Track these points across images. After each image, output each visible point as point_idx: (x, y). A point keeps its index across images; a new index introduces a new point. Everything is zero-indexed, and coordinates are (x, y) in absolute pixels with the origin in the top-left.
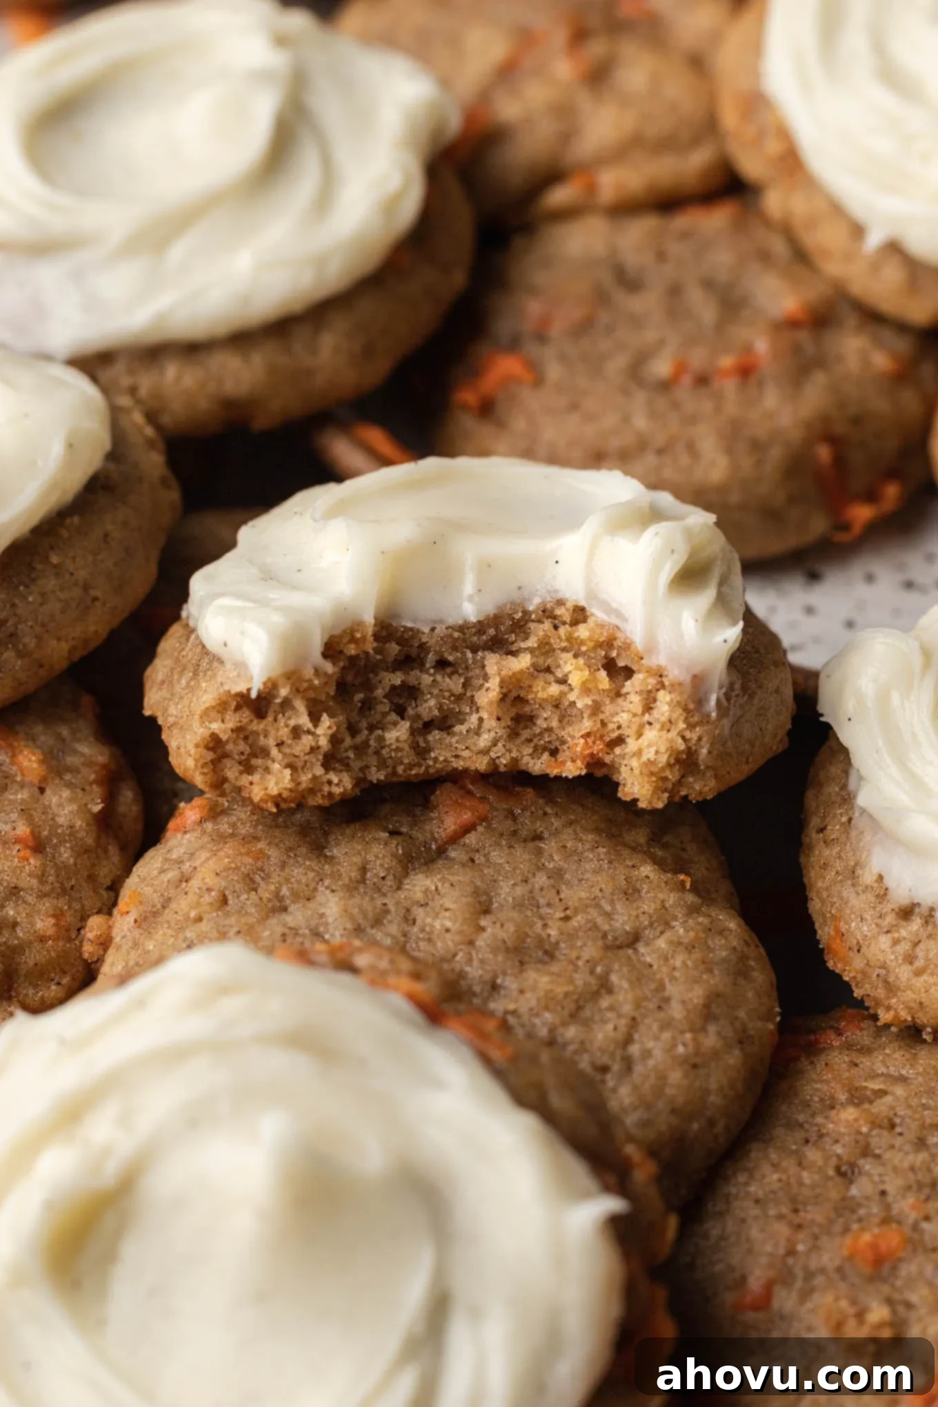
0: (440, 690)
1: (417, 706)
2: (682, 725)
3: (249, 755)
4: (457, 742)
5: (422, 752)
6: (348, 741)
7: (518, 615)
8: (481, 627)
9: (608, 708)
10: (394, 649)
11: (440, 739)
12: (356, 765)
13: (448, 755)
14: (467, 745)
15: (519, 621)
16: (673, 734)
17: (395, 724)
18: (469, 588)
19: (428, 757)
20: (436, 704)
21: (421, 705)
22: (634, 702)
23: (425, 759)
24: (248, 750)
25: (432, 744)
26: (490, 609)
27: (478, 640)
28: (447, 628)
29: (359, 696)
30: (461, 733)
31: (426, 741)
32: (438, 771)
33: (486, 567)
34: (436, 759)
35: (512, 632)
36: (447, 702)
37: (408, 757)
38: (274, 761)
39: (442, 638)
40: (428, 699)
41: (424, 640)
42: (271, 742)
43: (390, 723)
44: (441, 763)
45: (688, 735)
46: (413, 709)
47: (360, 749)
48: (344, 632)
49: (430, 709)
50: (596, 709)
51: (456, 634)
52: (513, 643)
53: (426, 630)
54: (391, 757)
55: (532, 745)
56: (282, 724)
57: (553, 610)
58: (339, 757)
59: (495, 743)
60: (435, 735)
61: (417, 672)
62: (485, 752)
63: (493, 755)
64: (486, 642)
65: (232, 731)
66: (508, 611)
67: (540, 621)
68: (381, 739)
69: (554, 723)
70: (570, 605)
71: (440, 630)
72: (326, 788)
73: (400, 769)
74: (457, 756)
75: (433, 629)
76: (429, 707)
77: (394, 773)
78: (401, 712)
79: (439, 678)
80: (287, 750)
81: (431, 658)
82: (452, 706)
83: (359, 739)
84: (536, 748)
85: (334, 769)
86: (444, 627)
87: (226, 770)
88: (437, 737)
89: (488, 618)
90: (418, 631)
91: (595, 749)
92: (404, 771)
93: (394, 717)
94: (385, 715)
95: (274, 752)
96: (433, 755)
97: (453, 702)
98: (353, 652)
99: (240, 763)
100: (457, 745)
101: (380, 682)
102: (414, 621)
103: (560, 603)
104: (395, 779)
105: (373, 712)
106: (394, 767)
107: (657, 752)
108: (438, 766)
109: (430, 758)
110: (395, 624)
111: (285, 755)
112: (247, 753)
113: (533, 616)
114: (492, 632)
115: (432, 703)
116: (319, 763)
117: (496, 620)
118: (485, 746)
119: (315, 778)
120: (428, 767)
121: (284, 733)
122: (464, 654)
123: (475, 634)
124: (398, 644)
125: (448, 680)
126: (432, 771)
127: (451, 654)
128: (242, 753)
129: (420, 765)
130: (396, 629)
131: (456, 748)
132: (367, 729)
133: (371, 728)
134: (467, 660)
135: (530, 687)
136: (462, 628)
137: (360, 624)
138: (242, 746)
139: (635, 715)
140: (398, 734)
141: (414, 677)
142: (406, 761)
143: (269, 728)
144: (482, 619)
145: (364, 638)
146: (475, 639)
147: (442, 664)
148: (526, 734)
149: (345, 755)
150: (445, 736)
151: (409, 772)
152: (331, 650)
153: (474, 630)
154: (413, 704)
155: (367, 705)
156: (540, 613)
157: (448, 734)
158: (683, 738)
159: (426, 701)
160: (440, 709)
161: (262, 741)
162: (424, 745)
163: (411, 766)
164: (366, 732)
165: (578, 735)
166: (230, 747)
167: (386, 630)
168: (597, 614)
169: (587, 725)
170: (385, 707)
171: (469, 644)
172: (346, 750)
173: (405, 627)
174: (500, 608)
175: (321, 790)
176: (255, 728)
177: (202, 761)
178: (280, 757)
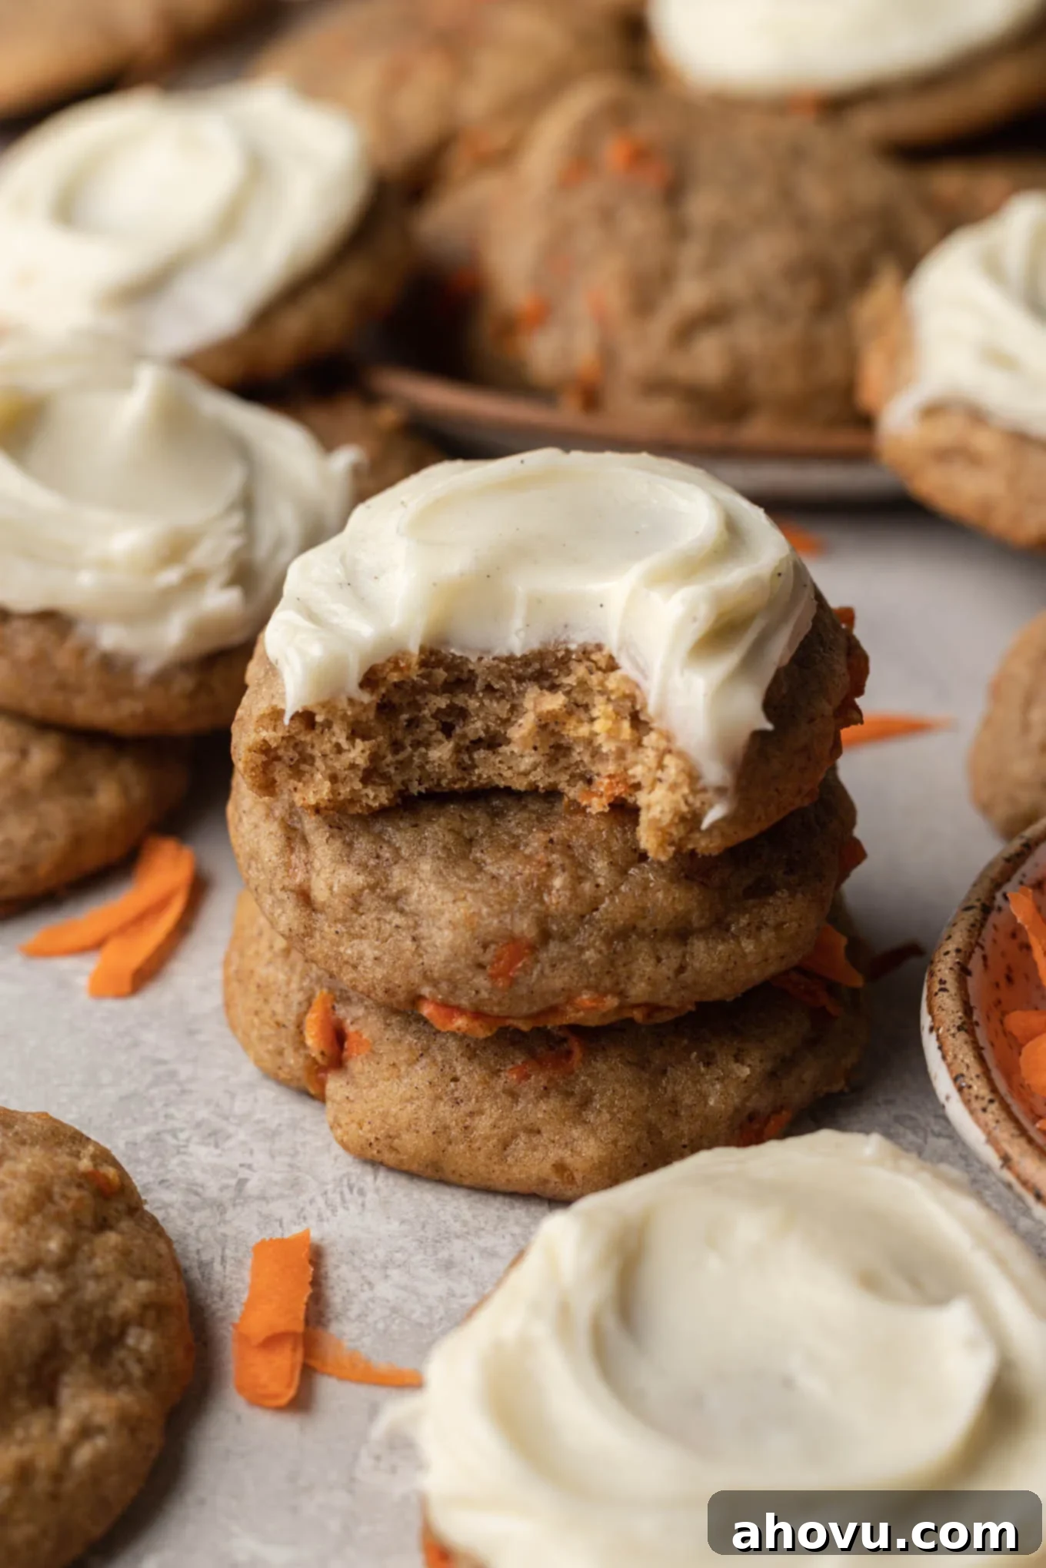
0: (487, 713)
1: (464, 726)
2: (686, 790)
3: (298, 761)
4: (500, 762)
5: (466, 768)
6: (389, 758)
7: (560, 654)
8: (526, 660)
9: (630, 756)
10: (441, 674)
11: (485, 758)
12: (398, 779)
13: (491, 773)
14: (510, 765)
15: (562, 658)
16: (678, 796)
17: (440, 742)
18: (518, 623)
19: (472, 773)
20: (482, 726)
21: (468, 726)
22: (649, 756)
23: (470, 775)
24: (297, 756)
25: (477, 762)
26: (535, 645)
27: (524, 671)
28: (494, 659)
29: (405, 716)
30: (505, 754)
31: (471, 758)
32: (482, 785)
33: (536, 603)
34: (480, 776)
35: (555, 667)
36: (493, 725)
37: (451, 772)
38: (318, 770)
39: (488, 668)
40: (476, 721)
41: (471, 667)
42: (317, 753)
43: (435, 741)
44: (485, 779)
45: (691, 799)
46: (461, 728)
47: (402, 765)
48: (389, 660)
49: (476, 730)
50: (621, 754)
51: (503, 666)
52: (557, 677)
53: (474, 659)
54: (434, 772)
55: (569, 772)
56: (326, 739)
57: (591, 652)
58: (381, 771)
59: (535, 766)
60: (480, 754)
61: (465, 696)
62: (526, 774)
63: (531, 778)
64: (532, 674)
65: (283, 738)
66: (551, 648)
67: (579, 661)
68: (424, 756)
69: (586, 759)
70: (605, 652)
71: (487, 660)
72: (364, 801)
73: (444, 782)
74: (500, 775)
75: (480, 659)
76: (476, 727)
77: (439, 785)
78: (448, 730)
79: (487, 702)
80: (330, 763)
81: (479, 685)
82: (498, 729)
83: (401, 756)
84: (572, 776)
85: (374, 783)
86: (491, 657)
87: (275, 773)
88: (482, 756)
89: (532, 652)
90: (467, 660)
91: (617, 792)
92: (448, 784)
93: (440, 736)
94: (431, 733)
95: (319, 763)
96: (477, 771)
97: (499, 725)
98: (396, 680)
99: (290, 766)
100: (500, 765)
101: (427, 704)
102: (463, 648)
103: (599, 647)
104: (438, 790)
105: (418, 730)
106: (439, 780)
107: (662, 812)
108: (482, 781)
109: (475, 775)
110: (443, 651)
111: (327, 767)
112: (295, 760)
113: (574, 656)
114: (537, 666)
115: (479, 724)
116: (358, 779)
117: (540, 655)
118: (526, 769)
119: (353, 791)
120: (472, 782)
121: (327, 747)
122: (509, 683)
123: (521, 667)
124: (447, 670)
125: (495, 705)
126: (476, 785)
127: (497, 683)
128: (292, 760)
129: (463, 779)
130: (446, 657)
131: (499, 768)
132: (411, 746)
133: (417, 744)
134: (512, 689)
135: (564, 724)
136: (510, 659)
137: (404, 653)
138: (292, 753)
139: (650, 769)
140: (441, 753)
141: (461, 699)
142: (450, 776)
143: (315, 741)
144: (528, 653)
145: (408, 667)
146: (520, 671)
147: (489, 688)
148: (563, 762)
149: (386, 770)
150: (490, 755)
151: (452, 785)
152: (370, 679)
153: (519, 663)
154: (461, 723)
155: (413, 723)
156: (580, 654)
157: (494, 753)
158: (686, 802)
159: (474, 722)
160: (487, 730)
161: (309, 750)
162: (469, 762)
163: (454, 781)
164: (409, 749)
165: (604, 774)
166: (281, 752)
167: (432, 657)
168: (626, 667)
169: (611, 768)
170: (430, 726)
171: (515, 675)
172: (388, 766)
173: (453, 655)
174: (545, 644)
175: (360, 801)
176: (303, 739)
177: (252, 765)
178: (323, 768)
